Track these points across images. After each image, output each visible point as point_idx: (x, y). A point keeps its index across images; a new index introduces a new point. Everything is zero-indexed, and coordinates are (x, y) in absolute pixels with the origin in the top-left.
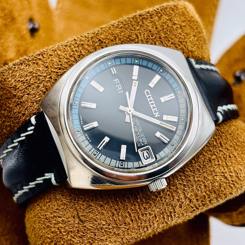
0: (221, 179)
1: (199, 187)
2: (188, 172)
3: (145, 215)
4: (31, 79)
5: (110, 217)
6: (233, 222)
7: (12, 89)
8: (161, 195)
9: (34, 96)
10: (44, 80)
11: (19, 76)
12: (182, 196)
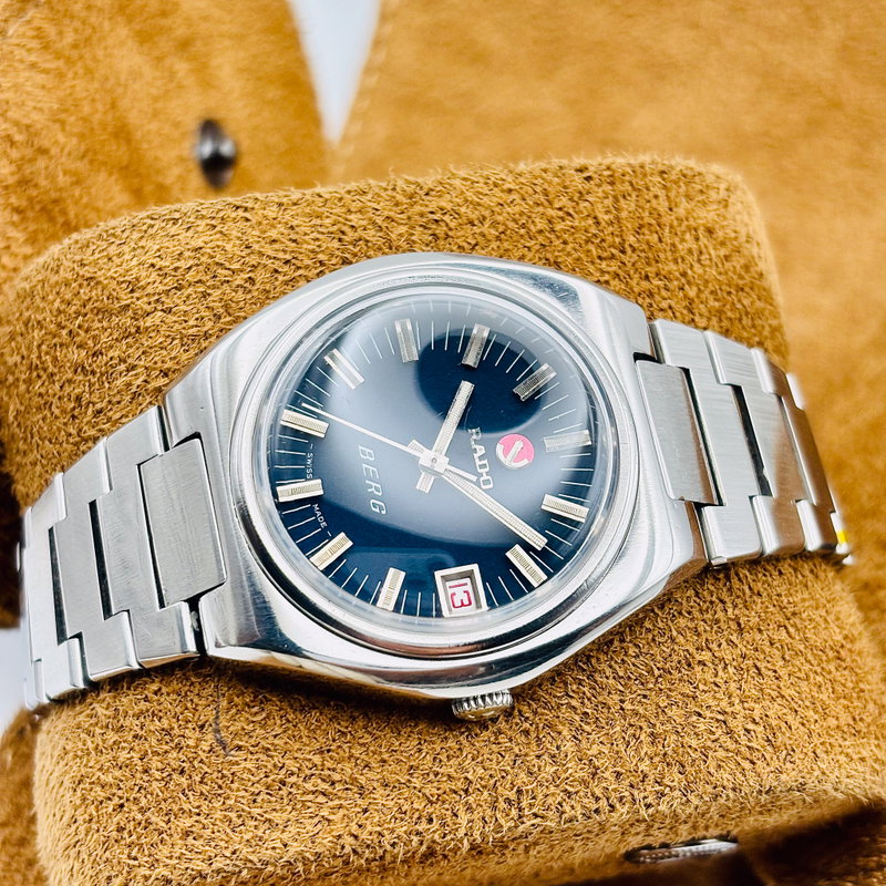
0: (713, 729)
2: (607, 678)
4: (190, 268)
10: (228, 281)
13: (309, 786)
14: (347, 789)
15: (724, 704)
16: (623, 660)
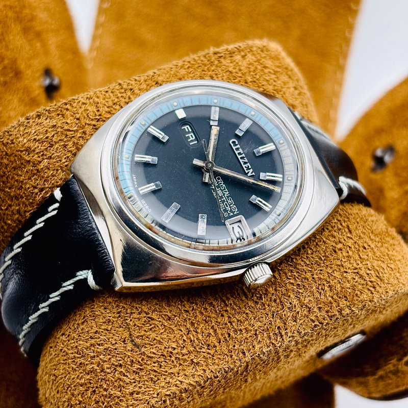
1: (322, 289)
3: (239, 332)
5: (183, 337)
6: (370, 393)
7: (24, 152)
8: (262, 300)
9: (58, 159)
11: (35, 134)
12: (295, 302)
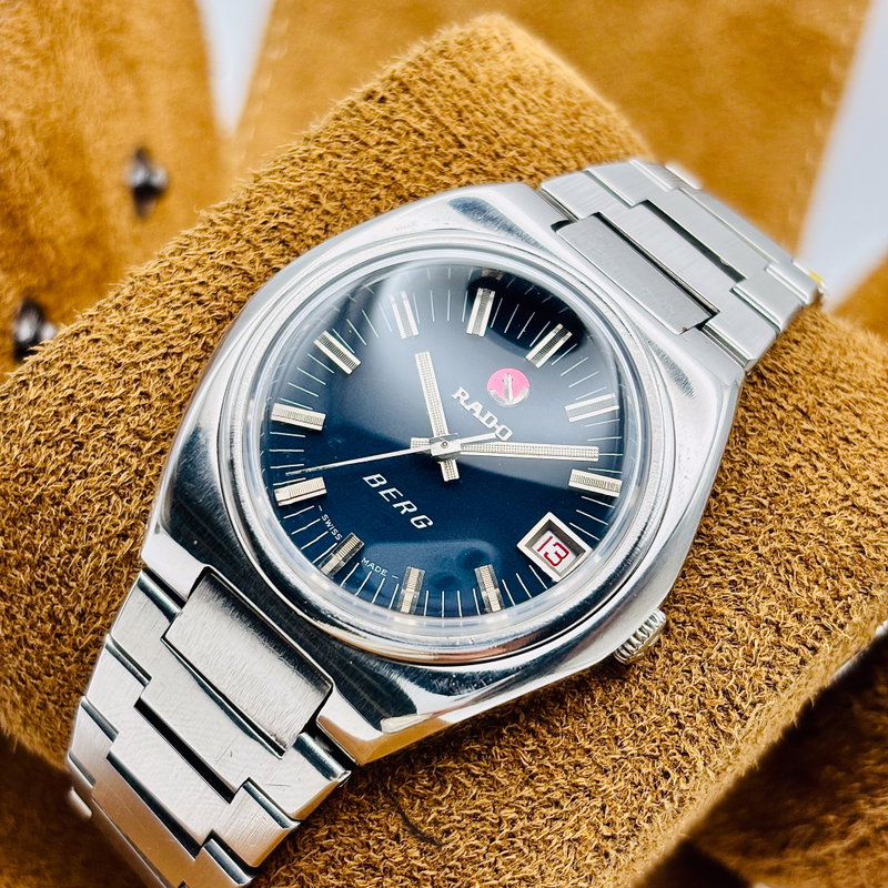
0: (850, 518)
2: (726, 537)
4: (75, 422)
7: (22, 479)
10: (122, 410)
11: (34, 428)
12: (740, 622)
13: (538, 821)
14: (573, 800)
15: (841, 490)
16: (729, 512)
